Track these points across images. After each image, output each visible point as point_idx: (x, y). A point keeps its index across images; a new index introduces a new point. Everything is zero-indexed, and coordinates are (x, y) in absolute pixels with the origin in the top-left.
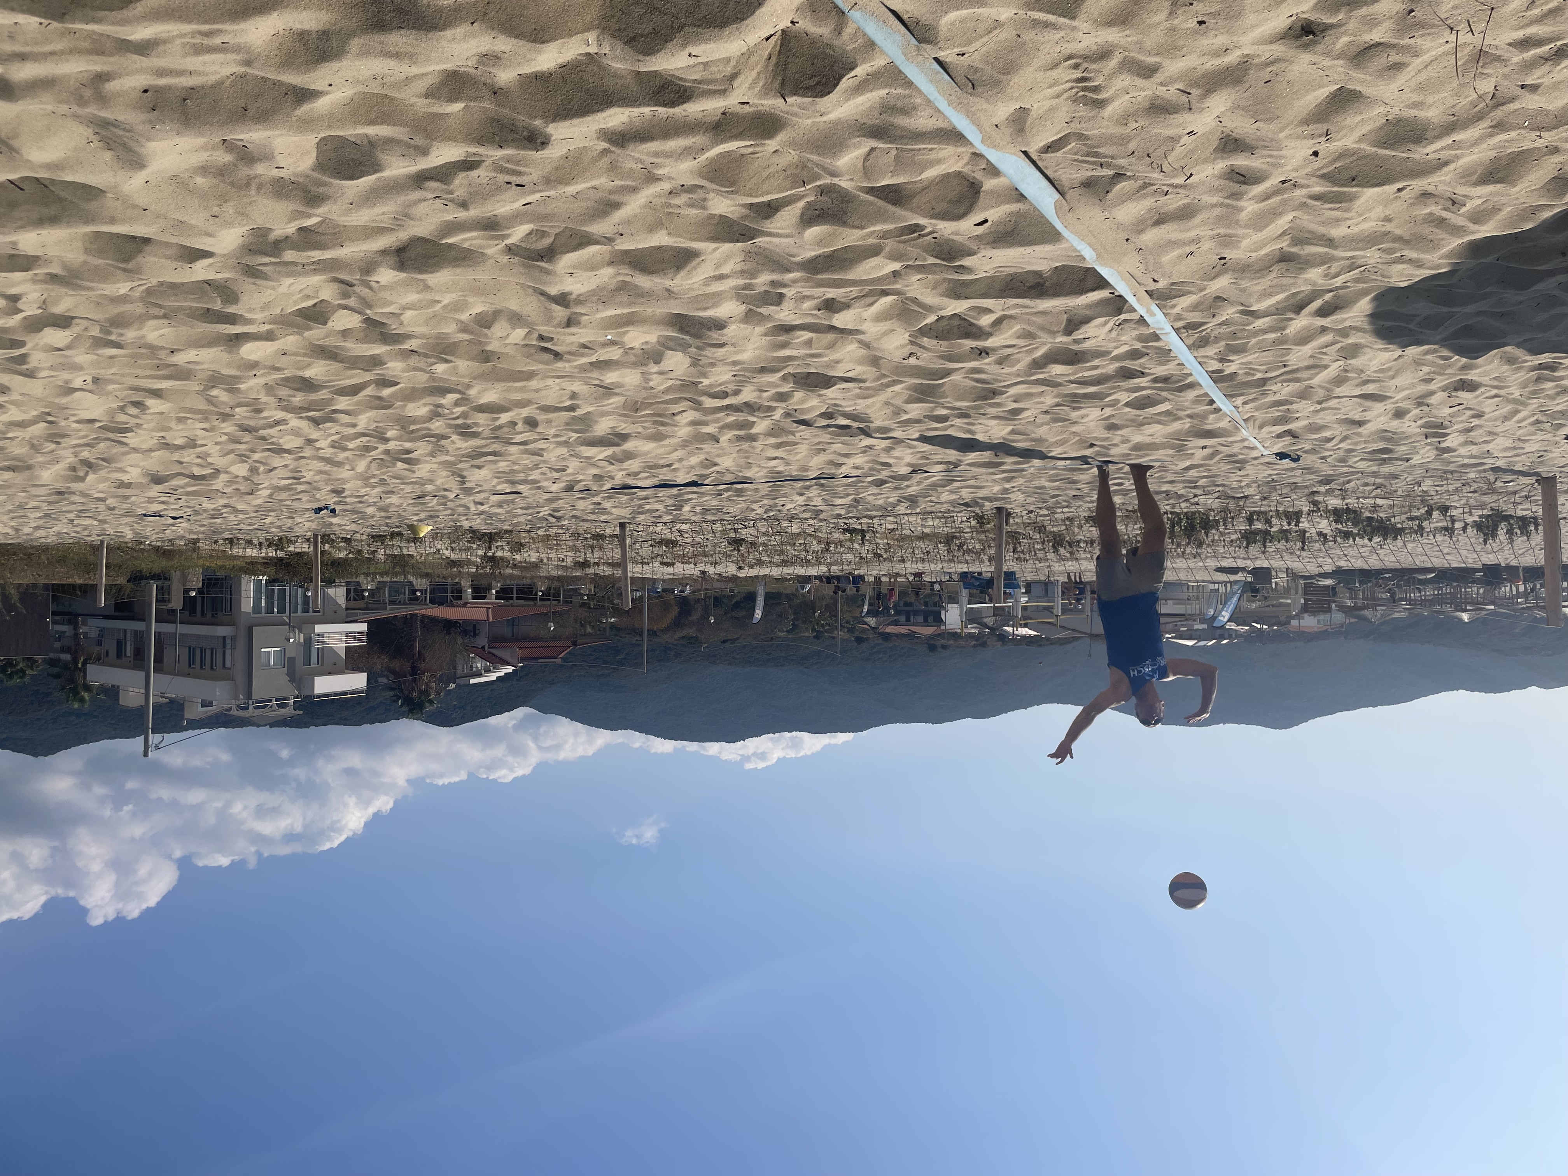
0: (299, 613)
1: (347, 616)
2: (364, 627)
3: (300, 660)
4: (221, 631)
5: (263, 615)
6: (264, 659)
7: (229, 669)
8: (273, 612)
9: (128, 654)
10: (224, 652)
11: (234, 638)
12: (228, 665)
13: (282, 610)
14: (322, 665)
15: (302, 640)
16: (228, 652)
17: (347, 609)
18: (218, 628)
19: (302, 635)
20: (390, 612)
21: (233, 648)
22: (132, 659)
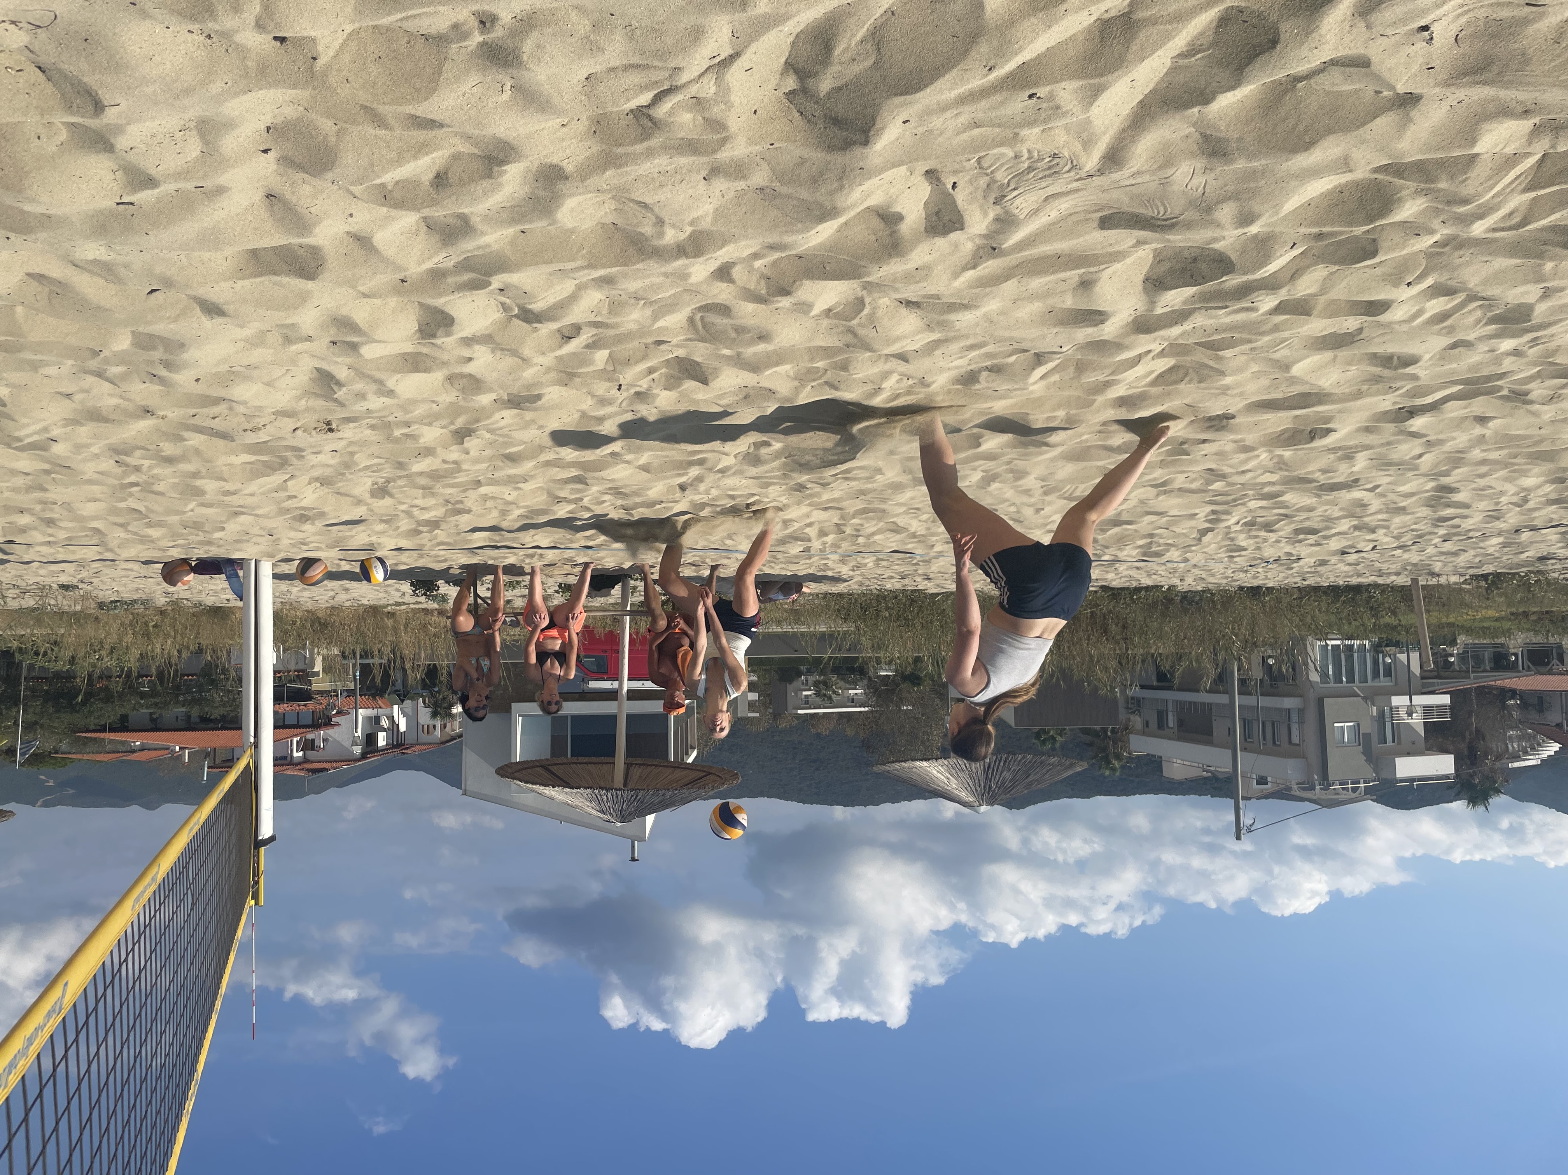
0: (1370, 683)
1: (1424, 686)
2: (1445, 699)
3: (1375, 738)
4: (1288, 703)
5: (1332, 685)
6: (1337, 735)
7: (1298, 745)
8: (1341, 682)
9: (1171, 724)
10: (1289, 727)
13: (1350, 680)
14: (1399, 743)
15: (1375, 714)
17: (1422, 678)
18: (1285, 699)
19: (1375, 708)
20: (1471, 683)
21: (1301, 722)
22: (1176, 730)
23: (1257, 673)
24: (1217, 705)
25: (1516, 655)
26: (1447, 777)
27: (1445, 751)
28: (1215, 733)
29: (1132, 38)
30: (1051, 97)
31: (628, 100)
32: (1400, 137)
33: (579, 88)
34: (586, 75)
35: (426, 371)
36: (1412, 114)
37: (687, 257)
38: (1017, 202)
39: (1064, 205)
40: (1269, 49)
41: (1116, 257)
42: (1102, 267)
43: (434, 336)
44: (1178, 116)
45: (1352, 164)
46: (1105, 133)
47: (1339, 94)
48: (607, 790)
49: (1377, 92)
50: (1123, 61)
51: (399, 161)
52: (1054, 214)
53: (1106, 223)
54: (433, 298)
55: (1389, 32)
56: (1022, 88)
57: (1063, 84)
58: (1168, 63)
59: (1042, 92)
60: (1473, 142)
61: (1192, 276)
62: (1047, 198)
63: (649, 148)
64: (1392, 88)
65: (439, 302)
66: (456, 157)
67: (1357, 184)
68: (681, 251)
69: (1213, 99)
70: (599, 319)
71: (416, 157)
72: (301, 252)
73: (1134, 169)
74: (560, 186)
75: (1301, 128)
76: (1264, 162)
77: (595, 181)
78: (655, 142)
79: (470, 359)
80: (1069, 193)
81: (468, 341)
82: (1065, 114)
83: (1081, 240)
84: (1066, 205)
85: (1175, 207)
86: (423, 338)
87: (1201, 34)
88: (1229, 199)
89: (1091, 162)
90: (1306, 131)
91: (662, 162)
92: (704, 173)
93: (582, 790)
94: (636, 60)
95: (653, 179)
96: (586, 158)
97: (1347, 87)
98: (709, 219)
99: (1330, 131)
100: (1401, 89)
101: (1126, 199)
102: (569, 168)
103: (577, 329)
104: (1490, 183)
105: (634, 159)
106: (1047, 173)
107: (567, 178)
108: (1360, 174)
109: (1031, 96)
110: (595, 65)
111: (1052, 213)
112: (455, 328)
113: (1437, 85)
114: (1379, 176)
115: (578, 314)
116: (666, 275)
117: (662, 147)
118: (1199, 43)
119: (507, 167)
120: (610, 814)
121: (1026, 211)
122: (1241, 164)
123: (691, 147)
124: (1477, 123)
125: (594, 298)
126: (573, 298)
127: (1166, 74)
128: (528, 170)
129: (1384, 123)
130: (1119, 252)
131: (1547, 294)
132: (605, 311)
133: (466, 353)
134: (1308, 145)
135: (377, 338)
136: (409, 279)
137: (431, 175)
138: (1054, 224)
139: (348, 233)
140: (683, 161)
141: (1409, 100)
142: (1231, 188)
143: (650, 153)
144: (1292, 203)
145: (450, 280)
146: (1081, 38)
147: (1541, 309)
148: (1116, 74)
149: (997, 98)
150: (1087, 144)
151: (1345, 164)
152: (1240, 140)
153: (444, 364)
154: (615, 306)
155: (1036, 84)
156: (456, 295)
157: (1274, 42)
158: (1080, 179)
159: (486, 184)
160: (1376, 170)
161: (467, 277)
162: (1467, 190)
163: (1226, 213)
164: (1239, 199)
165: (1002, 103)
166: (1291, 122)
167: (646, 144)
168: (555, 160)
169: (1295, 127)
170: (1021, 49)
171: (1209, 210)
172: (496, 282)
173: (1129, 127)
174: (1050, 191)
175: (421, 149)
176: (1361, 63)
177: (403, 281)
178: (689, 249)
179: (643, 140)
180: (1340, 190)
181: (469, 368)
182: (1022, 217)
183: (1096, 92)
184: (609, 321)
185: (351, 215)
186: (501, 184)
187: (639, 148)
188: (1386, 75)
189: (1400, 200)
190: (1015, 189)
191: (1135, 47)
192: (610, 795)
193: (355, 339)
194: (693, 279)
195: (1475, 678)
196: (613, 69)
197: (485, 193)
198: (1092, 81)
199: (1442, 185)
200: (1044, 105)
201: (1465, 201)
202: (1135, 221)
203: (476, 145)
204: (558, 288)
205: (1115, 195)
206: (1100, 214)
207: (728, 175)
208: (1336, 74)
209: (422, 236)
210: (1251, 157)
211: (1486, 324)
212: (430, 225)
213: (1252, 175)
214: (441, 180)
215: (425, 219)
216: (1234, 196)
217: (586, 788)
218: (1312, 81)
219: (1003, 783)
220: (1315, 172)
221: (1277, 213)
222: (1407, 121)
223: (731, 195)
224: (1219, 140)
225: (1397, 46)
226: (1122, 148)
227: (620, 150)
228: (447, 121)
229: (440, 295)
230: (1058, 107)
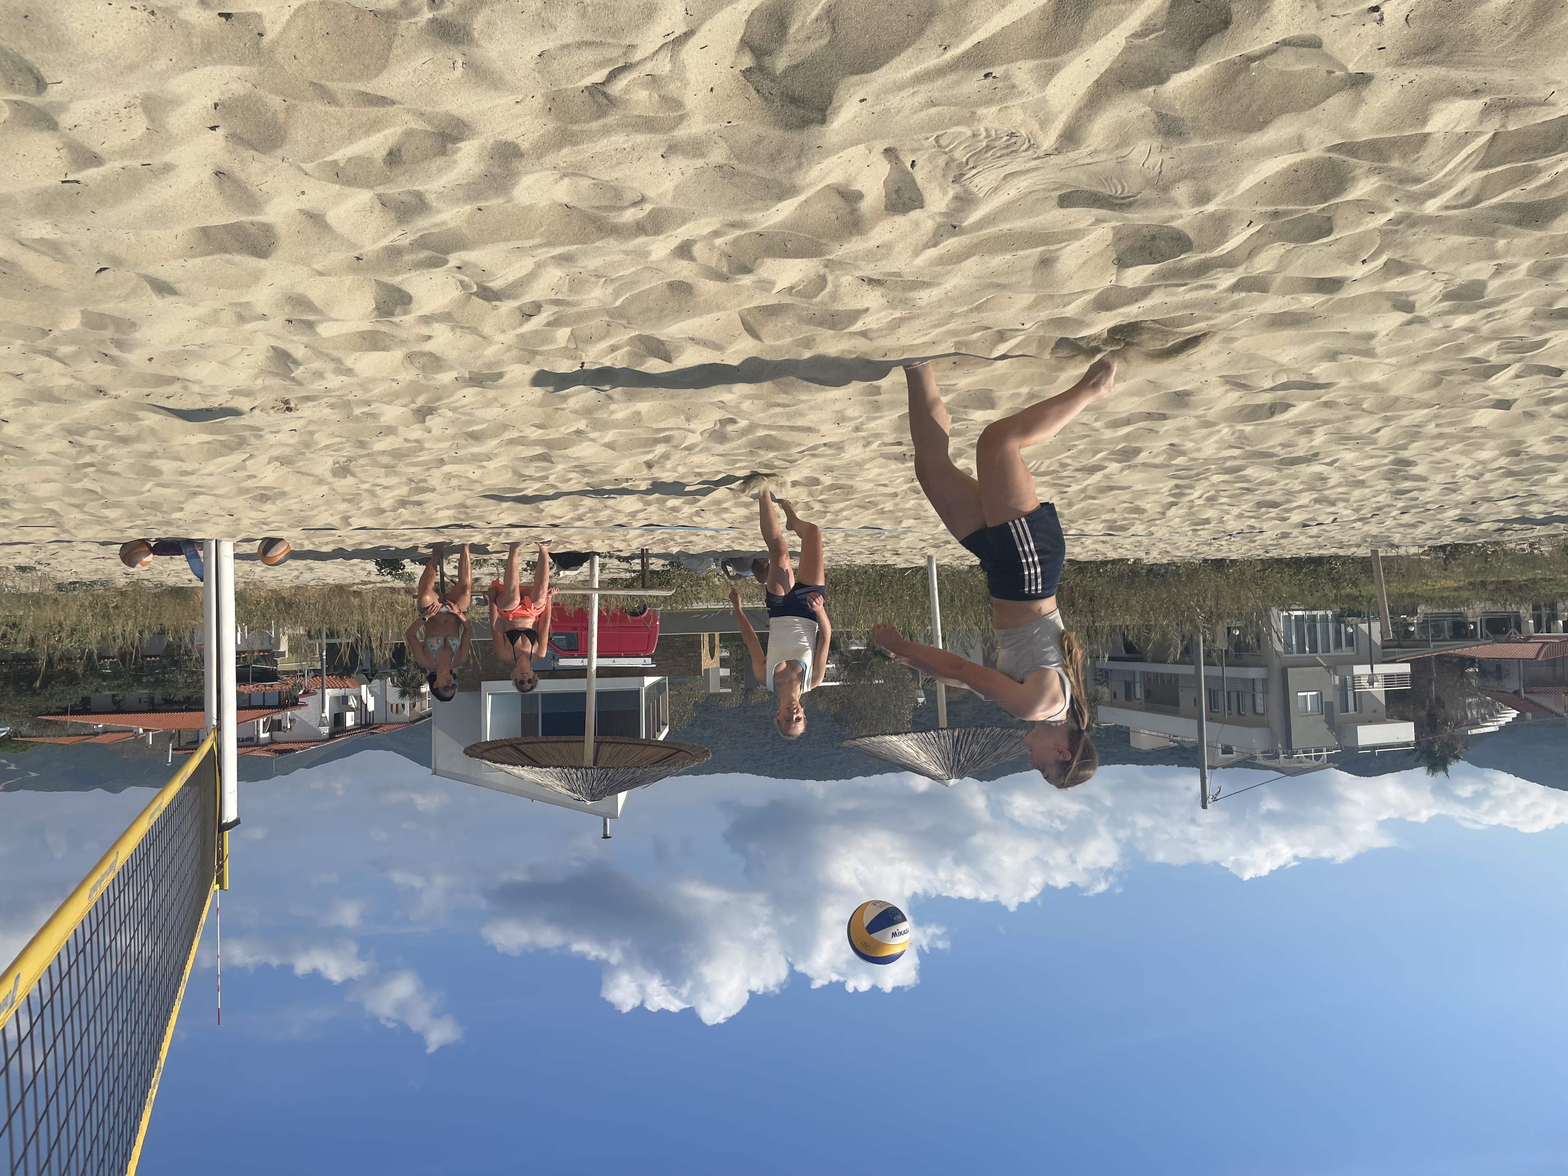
0: (1332, 652)
1: (1385, 655)
2: (1406, 668)
3: (1337, 706)
4: (1253, 673)
5: (1295, 655)
6: (1300, 704)
7: (1263, 714)
8: (1304, 652)
9: (1138, 695)
10: (1254, 696)
11: (1265, 681)
12: (1260, 709)
13: (1314, 649)
14: (1361, 712)
15: (1337, 682)
16: (1259, 697)
17: (1383, 647)
18: (1250, 669)
19: (1337, 678)
20: (1432, 651)
21: (1266, 691)
22: (1143, 701)
23: (1222, 644)
24: (1185, 676)
25: (1474, 624)
26: (1408, 744)
27: (1404, 719)
28: (1181, 704)
29: (1086, 18)
30: (1007, 77)
31: (583, 77)
32: (1353, 116)
33: (532, 65)
34: (539, 52)
35: (385, 349)
36: (1363, 94)
37: (647, 235)
38: (977, 180)
39: (1023, 184)
40: (1221, 30)
41: (1075, 235)
42: (1064, 244)
43: (392, 314)
44: (1133, 95)
45: (1305, 142)
46: (1061, 112)
47: (1292, 74)
48: (577, 769)
49: (1330, 72)
50: (1077, 42)
51: (351, 137)
52: (1013, 193)
53: (1065, 201)
54: (390, 276)
55: (1339, 12)
56: (979, 66)
57: (1019, 64)
58: (1123, 43)
59: (998, 71)
60: (1424, 121)
61: (1151, 254)
62: (1005, 177)
63: (605, 125)
64: (1343, 68)
65: (396, 280)
66: (410, 134)
67: (1311, 163)
68: (640, 228)
69: (1168, 78)
70: (559, 297)
71: (367, 134)
72: (253, 230)
73: (1092, 148)
74: (516, 164)
75: (1255, 107)
76: (1219, 141)
77: (551, 159)
78: (611, 119)
79: (429, 337)
80: (1028, 171)
81: (427, 320)
82: (1021, 94)
83: (1041, 217)
84: (1025, 184)
85: (1132, 186)
86: (380, 316)
87: (1154, 14)
88: (1186, 178)
89: (1049, 140)
90: (1260, 109)
91: (619, 140)
92: (662, 151)
93: (551, 769)
94: (588, 37)
95: (611, 156)
96: (542, 135)
97: (1300, 67)
98: (669, 197)
99: (1283, 111)
100: (1352, 68)
101: (1084, 178)
102: (525, 145)
103: (537, 307)
104: (1441, 162)
105: (590, 136)
106: (1004, 151)
107: (522, 155)
108: (1314, 152)
109: (986, 76)
110: (548, 42)
111: (1011, 192)
112: (413, 306)
113: (1387, 65)
114: (1333, 155)
115: (538, 291)
116: (626, 253)
117: (618, 125)
118: (1152, 22)
119: (461, 145)
120: (580, 792)
121: (985, 189)
122: (1196, 143)
123: (648, 125)
124: (1428, 103)
125: (554, 275)
126: (532, 276)
127: (1121, 54)
128: (483, 147)
129: (1335, 102)
130: (1079, 230)
131: (1499, 270)
132: (565, 288)
133: (425, 331)
134: (1262, 125)
135: (333, 316)
136: (365, 258)
137: (384, 153)
138: (1013, 202)
139: (300, 211)
140: (640, 138)
141: (1361, 80)
142: (1186, 167)
143: (606, 131)
144: (1248, 182)
145: (407, 258)
146: (1035, 17)
147: (1494, 285)
148: (1071, 53)
149: (952, 78)
150: (1044, 124)
151: (1299, 144)
152: (1194, 119)
153: (403, 342)
154: (576, 284)
155: (992, 64)
156: (413, 273)
157: (1226, 23)
158: (1038, 158)
159: (440, 161)
160: (1330, 149)
161: (423, 254)
162: (1419, 169)
163: (1182, 191)
164: (1195, 179)
165: (958, 83)
166: (1245, 101)
167: (602, 122)
168: (510, 137)
169: (1249, 107)
170: (975, 29)
171: (1166, 189)
172: (454, 259)
173: (1086, 106)
174: (1009, 169)
175: (373, 126)
176: (1313, 44)
177: (358, 259)
178: (648, 227)
179: (599, 117)
180: (1295, 169)
181: (428, 347)
182: (981, 195)
183: (1052, 71)
184: (570, 299)
185: (303, 193)
186: (455, 162)
187: (594, 125)
188: (1338, 56)
189: (1354, 178)
190: (973, 168)
191: (1088, 27)
192: (579, 774)
193: (311, 317)
194: (654, 257)
195: (1435, 647)
196: (566, 46)
197: (440, 170)
198: (1047, 61)
199: (1395, 164)
200: (1000, 85)
201: (1418, 180)
202: (1094, 200)
203: (429, 121)
204: (517, 265)
205: (1073, 173)
206: (1059, 193)
207: (685, 153)
208: (1289, 53)
209: (377, 213)
210: (1207, 136)
211: (1441, 301)
212: (384, 202)
213: (1206, 154)
214: (394, 157)
215: (379, 196)
216: (1191, 175)
217: (555, 767)
218: (1265, 61)
219: (972, 756)
220: (1270, 152)
221: (1233, 191)
222: (1359, 101)
223: (690, 171)
224: (1175, 120)
225: (1348, 27)
226: (1079, 127)
227: (576, 128)
228: (398, 98)
229: (397, 273)
230: (1014, 87)
